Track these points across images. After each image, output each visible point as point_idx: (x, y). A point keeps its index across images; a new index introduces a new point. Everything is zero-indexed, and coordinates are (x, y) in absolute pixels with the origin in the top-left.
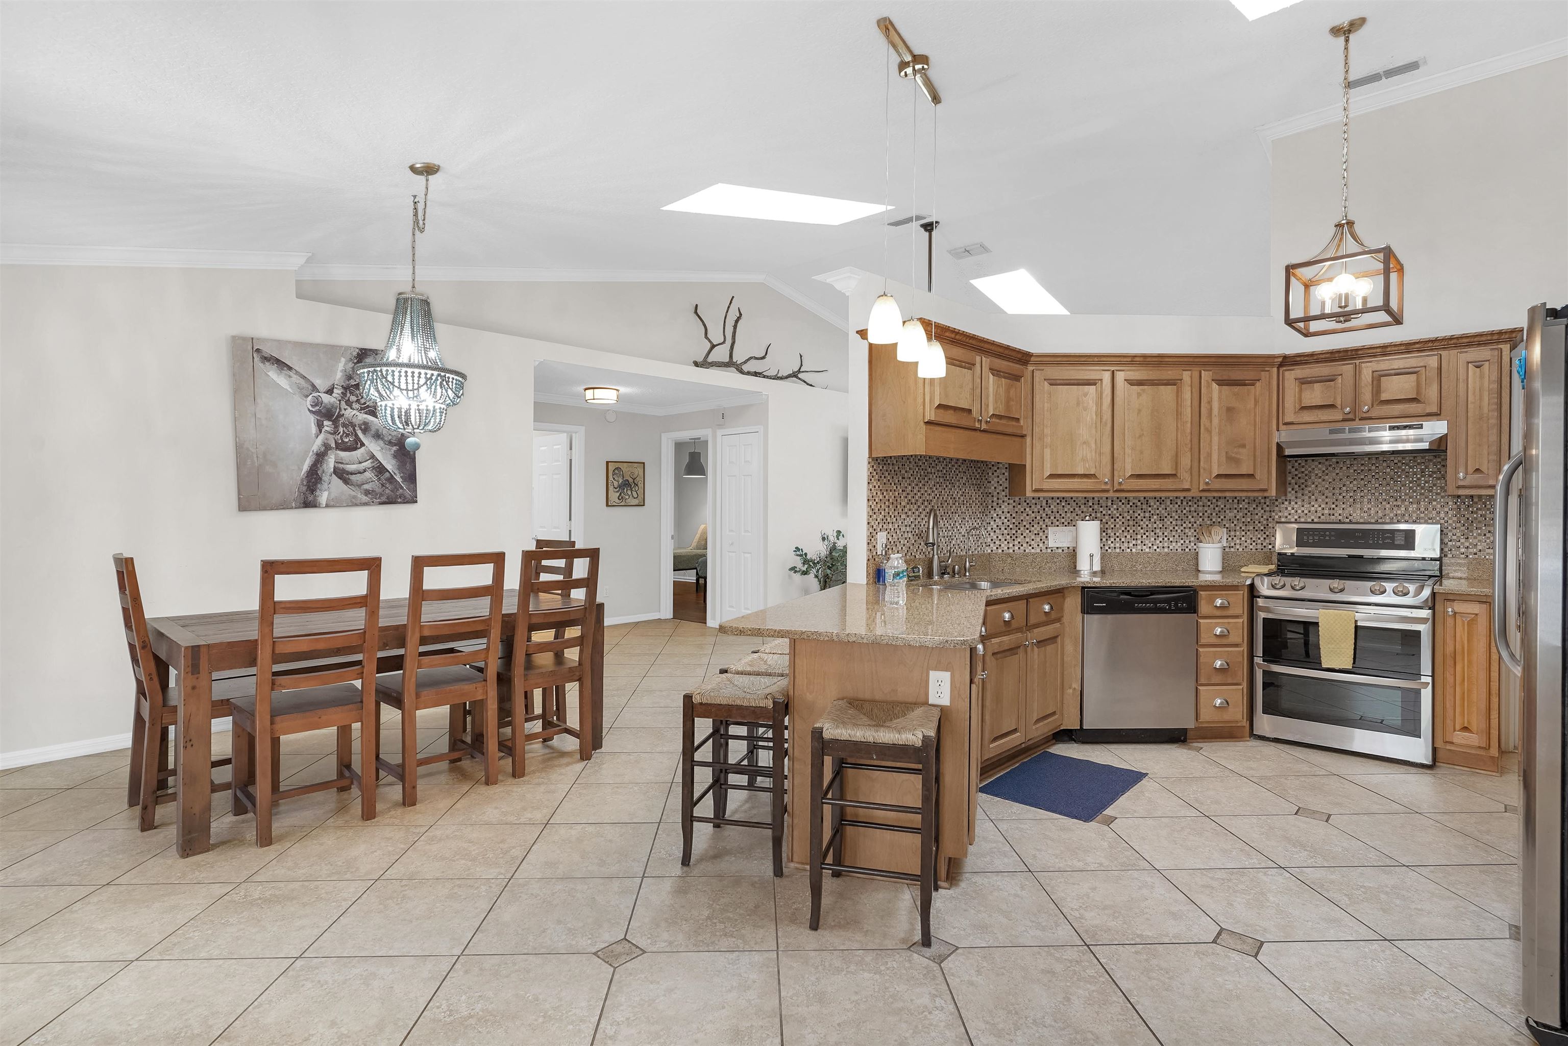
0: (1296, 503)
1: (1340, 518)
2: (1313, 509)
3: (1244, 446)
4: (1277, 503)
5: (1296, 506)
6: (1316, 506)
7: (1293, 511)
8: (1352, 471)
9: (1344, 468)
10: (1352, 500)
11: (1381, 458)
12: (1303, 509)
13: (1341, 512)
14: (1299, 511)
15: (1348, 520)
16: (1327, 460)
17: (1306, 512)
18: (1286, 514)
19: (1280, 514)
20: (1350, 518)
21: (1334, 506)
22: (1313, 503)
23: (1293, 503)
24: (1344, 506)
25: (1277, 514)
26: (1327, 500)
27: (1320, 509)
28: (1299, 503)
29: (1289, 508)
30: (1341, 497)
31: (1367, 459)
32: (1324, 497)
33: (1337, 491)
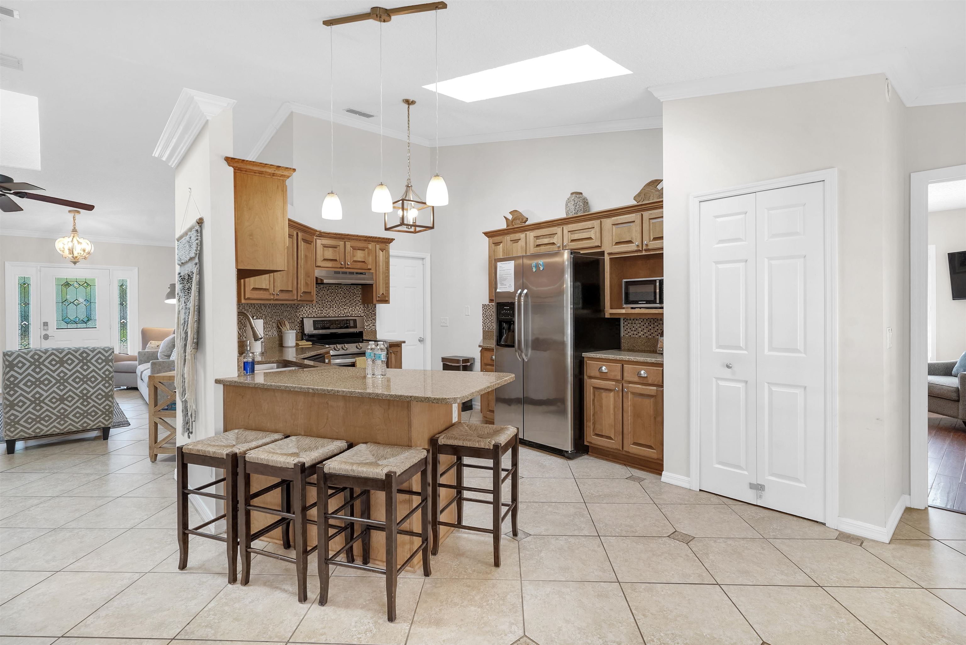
0: (307, 308)
1: (325, 315)
2: (314, 310)
3: (309, 277)
4: (298, 308)
5: (307, 309)
6: (315, 309)
7: (305, 312)
8: (329, 292)
9: (326, 290)
10: (329, 306)
11: (339, 287)
12: (310, 310)
13: (325, 312)
14: (308, 312)
15: (328, 316)
16: (319, 286)
17: (311, 312)
18: (302, 313)
19: (300, 313)
20: (329, 314)
21: (322, 309)
22: (314, 308)
23: (305, 308)
24: (326, 309)
25: (298, 314)
26: (320, 306)
27: (317, 310)
28: (308, 308)
29: (304, 310)
30: (325, 304)
31: (334, 287)
32: (318, 304)
33: (324, 302)
